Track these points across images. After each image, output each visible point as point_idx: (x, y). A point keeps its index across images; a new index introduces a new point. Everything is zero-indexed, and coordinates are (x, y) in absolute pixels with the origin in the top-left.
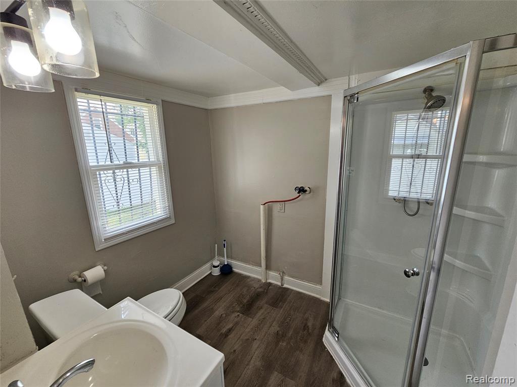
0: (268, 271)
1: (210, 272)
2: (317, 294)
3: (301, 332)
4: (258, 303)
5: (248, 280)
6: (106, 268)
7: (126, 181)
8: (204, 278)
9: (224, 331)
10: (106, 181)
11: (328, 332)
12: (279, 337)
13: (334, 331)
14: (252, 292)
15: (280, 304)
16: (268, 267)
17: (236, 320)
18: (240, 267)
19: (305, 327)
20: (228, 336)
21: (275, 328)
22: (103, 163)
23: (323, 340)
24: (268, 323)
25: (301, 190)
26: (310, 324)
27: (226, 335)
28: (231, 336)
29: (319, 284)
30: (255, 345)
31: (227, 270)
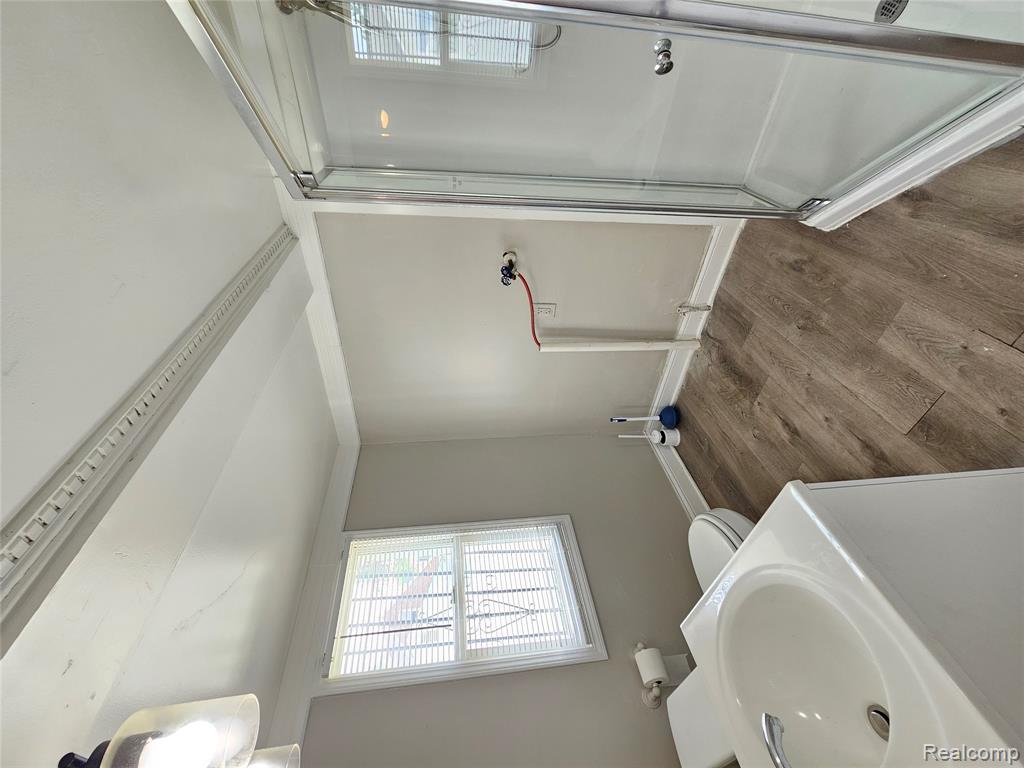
0: (678, 338)
1: (674, 450)
2: (732, 236)
3: (805, 278)
4: (739, 363)
5: (694, 376)
6: (640, 645)
7: (490, 596)
8: (683, 460)
9: (785, 434)
10: (488, 630)
11: (808, 220)
12: (809, 326)
13: (809, 206)
14: (717, 371)
15: (744, 316)
16: (670, 337)
17: (767, 410)
18: (668, 391)
19: (797, 267)
20: (796, 429)
21: (791, 332)
22: (452, 634)
23: (828, 230)
24: (780, 346)
25: (509, 271)
26: (792, 257)
27: (794, 432)
28: (797, 423)
29: (709, 232)
30: (821, 378)
31: (673, 417)
